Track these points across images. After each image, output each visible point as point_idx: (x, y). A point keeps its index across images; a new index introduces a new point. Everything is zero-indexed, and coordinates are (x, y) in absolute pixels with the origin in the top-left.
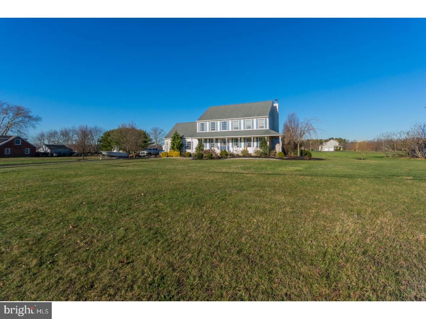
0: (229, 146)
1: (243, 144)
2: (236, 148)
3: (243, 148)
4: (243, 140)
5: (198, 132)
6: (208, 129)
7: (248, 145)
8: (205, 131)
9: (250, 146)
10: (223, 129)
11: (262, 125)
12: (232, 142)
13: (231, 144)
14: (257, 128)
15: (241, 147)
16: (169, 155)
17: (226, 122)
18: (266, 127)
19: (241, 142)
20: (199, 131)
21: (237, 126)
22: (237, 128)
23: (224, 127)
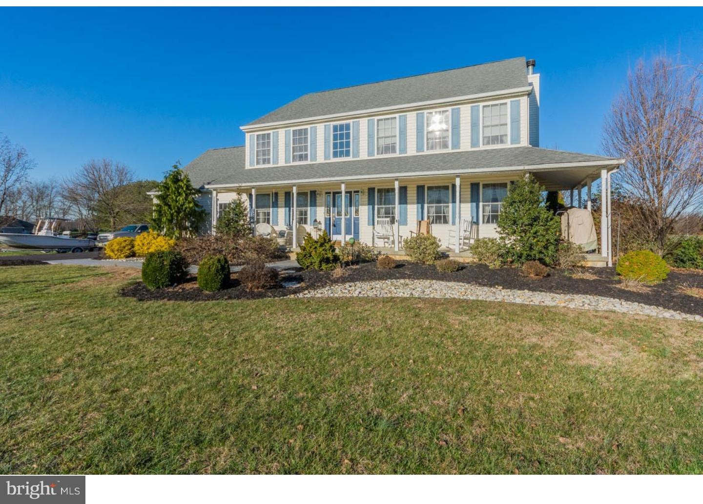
0: (357, 220)
1: (412, 209)
2: (388, 227)
3: (415, 230)
4: (412, 194)
5: (248, 166)
6: (282, 158)
7: (433, 214)
8: (271, 165)
9: (441, 218)
10: (335, 155)
11: (496, 132)
12: (371, 202)
13: (364, 211)
14: (474, 143)
15: (404, 222)
16: (136, 248)
17: (348, 127)
18: (516, 139)
19: (404, 200)
20: (251, 164)
21: (389, 141)
22: (391, 148)
23: (342, 144)
